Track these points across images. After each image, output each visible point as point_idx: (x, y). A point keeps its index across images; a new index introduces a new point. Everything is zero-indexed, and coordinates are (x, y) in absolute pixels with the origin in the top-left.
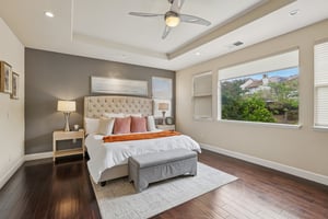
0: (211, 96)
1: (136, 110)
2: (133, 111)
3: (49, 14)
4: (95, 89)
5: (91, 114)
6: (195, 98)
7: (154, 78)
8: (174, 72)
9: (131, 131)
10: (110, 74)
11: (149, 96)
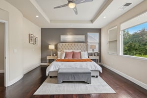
0: (116, 41)
1: (76, 49)
2: (74, 49)
3: (37, 16)
4: (62, 40)
5: (60, 50)
6: (109, 42)
7: (88, 33)
8: (100, 29)
9: (73, 58)
10: (68, 33)
11: (86, 42)
